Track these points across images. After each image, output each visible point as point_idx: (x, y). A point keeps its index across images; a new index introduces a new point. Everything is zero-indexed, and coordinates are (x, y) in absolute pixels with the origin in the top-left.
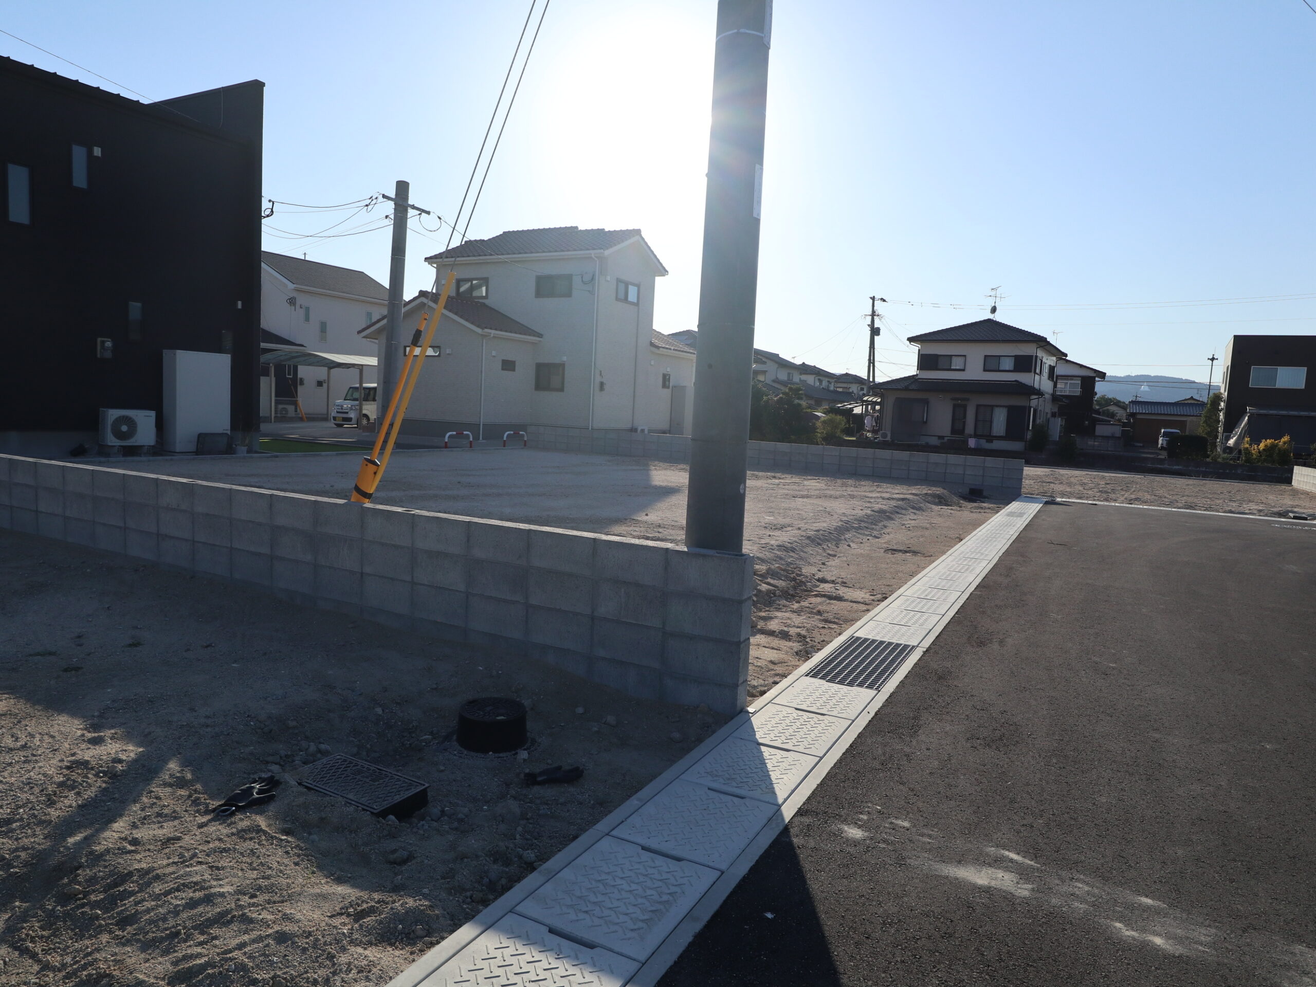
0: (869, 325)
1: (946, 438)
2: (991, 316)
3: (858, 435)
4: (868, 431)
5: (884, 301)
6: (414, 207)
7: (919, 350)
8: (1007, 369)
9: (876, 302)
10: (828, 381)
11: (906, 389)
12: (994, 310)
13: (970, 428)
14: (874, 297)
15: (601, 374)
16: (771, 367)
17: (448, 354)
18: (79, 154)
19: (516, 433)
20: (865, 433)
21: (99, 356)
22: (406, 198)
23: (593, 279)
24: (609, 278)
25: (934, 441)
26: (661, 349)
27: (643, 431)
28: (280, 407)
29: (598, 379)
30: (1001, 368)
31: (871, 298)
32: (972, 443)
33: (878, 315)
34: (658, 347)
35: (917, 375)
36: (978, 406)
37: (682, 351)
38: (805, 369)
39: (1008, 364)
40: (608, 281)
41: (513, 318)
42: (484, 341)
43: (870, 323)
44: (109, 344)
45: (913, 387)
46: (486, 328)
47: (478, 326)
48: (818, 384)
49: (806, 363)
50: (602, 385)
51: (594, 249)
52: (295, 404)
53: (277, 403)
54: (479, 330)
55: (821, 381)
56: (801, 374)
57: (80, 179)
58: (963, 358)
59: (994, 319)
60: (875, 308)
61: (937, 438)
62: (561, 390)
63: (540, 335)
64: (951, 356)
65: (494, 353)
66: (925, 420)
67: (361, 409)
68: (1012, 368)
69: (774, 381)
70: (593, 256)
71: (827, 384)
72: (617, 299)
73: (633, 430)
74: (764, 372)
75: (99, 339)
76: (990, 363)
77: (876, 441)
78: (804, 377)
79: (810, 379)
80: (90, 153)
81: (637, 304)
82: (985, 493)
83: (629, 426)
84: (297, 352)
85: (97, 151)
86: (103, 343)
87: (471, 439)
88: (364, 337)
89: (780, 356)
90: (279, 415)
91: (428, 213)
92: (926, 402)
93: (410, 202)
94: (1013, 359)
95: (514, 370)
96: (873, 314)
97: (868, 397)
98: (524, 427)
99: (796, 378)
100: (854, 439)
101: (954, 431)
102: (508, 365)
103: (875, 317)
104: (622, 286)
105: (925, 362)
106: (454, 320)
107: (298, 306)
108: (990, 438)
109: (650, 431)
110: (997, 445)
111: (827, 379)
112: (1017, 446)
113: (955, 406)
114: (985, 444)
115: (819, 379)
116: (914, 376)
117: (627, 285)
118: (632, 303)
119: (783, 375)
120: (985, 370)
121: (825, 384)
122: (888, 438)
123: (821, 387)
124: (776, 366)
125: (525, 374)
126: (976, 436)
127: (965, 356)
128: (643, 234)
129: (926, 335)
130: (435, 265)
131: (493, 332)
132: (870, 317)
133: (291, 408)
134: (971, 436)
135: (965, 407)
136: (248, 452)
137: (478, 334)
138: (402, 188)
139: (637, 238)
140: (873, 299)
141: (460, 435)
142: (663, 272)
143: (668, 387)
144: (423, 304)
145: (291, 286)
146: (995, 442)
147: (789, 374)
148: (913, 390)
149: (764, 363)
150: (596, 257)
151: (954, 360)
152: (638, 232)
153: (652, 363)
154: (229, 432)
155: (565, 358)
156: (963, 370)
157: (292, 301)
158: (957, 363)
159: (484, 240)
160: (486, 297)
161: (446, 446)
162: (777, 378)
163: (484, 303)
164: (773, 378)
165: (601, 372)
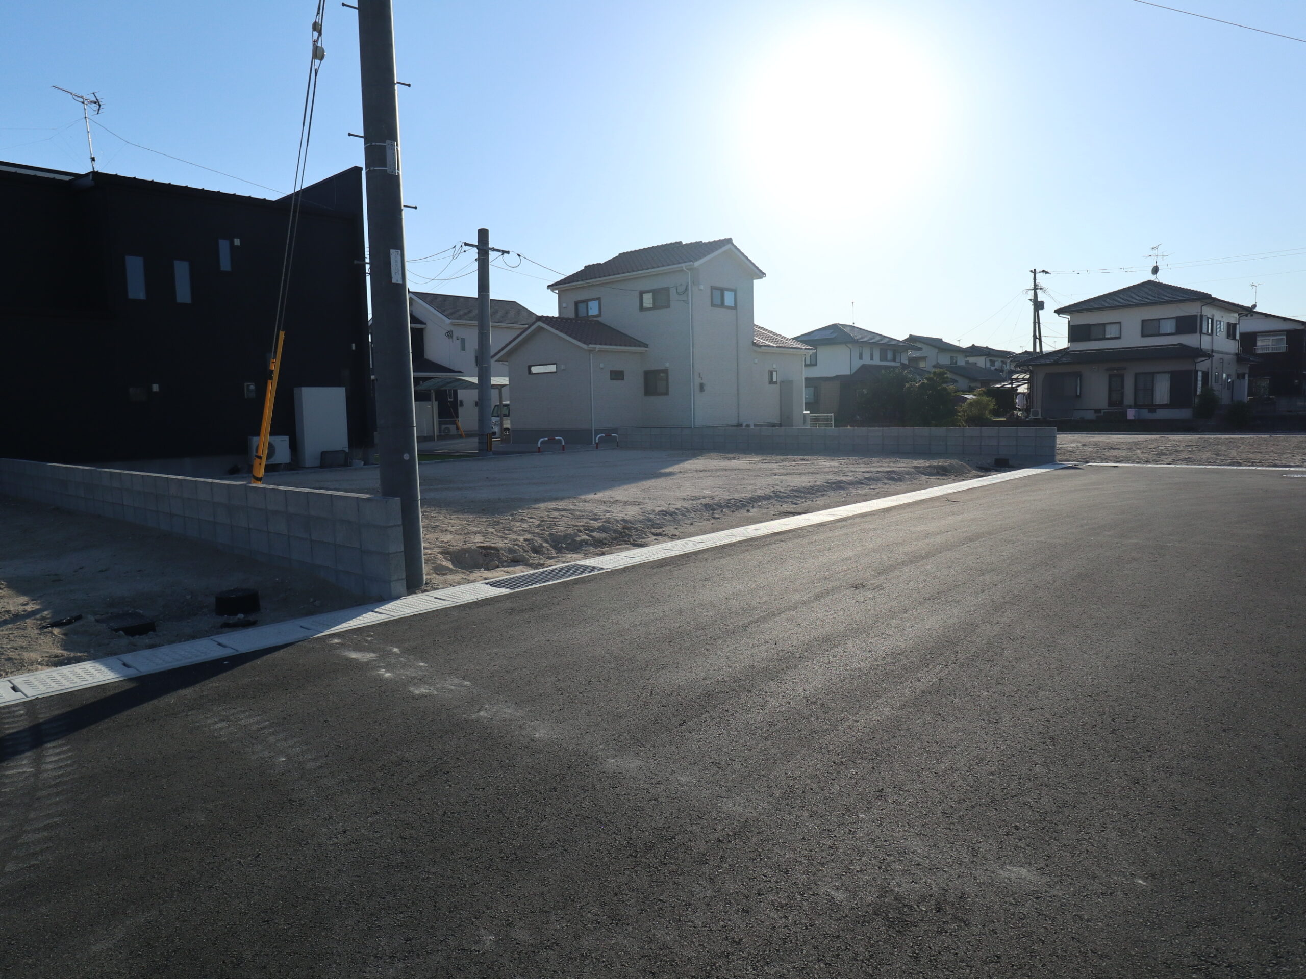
0: (1031, 300)
1: (1103, 411)
2: (1152, 278)
3: (1008, 414)
4: (1020, 410)
5: (1047, 273)
6: (494, 250)
7: (1069, 322)
8: (1169, 332)
9: (1037, 275)
10: (1002, 362)
11: (1056, 363)
12: (1155, 270)
13: (1129, 399)
14: (1035, 270)
15: (700, 376)
16: (927, 351)
17: (563, 370)
18: (224, 246)
19: (608, 436)
20: (1015, 412)
21: (246, 397)
22: (487, 243)
23: (686, 289)
24: (702, 287)
25: (1090, 415)
26: (762, 348)
27: (748, 426)
28: (443, 426)
29: (698, 381)
30: (1162, 332)
31: (1031, 271)
32: (1131, 414)
33: (1041, 289)
34: (759, 346)
35: (1068, 348)
36: (1137, 375)
37: (792, 348)
38: (975, 351)
39: (1169, 327)
40: (701, 290)
41: (622, 331)
42: (591, 355)
43: (1032, 298)
44: (252, 387)
45: (1064, 361)
46: (590, 343)
47: (584, 343)
48: (988, 365)
49: (976, 345)
50: (702, 387)
51: (685, 262)
52: (454, 423)
53: (440, 423)
54: (584, 346)
55: (992, 363)
56: (966, 356)
57: (225, 264)
58: (1117, 326)
59: (1156, 280)
60: (1037, 282)
61: (1093, 411)
62: (666, 393)
63: (646, 346)
64: (1104, 325)
65: (602, 365)
66: (1078, 394)
67: (502, 424)
68: (1174, 331)
69: (934, 367)
70: (684, 268)
71: (1001, 364)
72: (713, 305)
73: (739, 425)
74: (924, 359)
75: (246, 384)
76: (1149, 328)
77: (1027, 419)
78: (971, 360)
79: (981, 362)
80: (232, 243)
81: (735, 308)
82: (1011, 463)
83: (735, 422)
84: (450, 378)
85: (237, 242)
86: (248, 386)
87: (563, 443)
88: (496, 361)
89: (944, 340)
90: (443, 434)
91: (508, 252)
92: (1079, 375)
93: (490, 246)
94: (1174, 321)
95: (623, 379)
96: (1035, 288)
97: (1018, 375)
98: (615, 431)
99: (961, 361)
100: (1005, 419)
101: (1111, 404)
102: (617, 375)
103: (1038, 291)
104: (717, 294)
105: (1075, 333)
106: (564, 339)
107: (454, 337)
108: (1153, 408)
109: (755, 426)
110: (1161, 414)
111: (1000, 360)
112: (1183, 414)
113: (1110, 377)
114: (1146, 414)
115: (990, 360)
116: (1065, 349)
117: (722, 290)
118: (729, 307)
119: (945, 360)
120: (1143, 335)
121: (998, 364)
122: (1039, 416)
123: (993, 368)
124: (936, 350)
125: (634, 381)
126: (1136, 406)
127: (1119, 323)
128: (735, 242)
129: (1075, 305)
130: (557, 291)
131: (598, 347)
132: (1033, 291)
133: (452, 428)
134: (1130, 407)
135: (1122, 378)
136: (365, 464)
137: (583, 349)
138: (483, 235)
139: (729, 246)
140: (1034, 272)
141: (552, 440)
142: (761, 274)
143: (776, 383)
144: (540, 329)
145: (448, 321)
146: (1158, 411)
147: (952, 358)
148: (1065, 364)
149: (920, 349)
150: (687, 269)
151: (1108, 328)
152: (729, 241)
153: (756, 361)
154: (347, 450)
155: (667, 365)
156: (1119, 338)
157: (450, 334)
158: (1111, 332)
159: (600, 264)
160: (599, 315)
161: (539, 450)
162: (938, 363)
163: (598, 321)
164: (934, 363)
165: (700, 374)
